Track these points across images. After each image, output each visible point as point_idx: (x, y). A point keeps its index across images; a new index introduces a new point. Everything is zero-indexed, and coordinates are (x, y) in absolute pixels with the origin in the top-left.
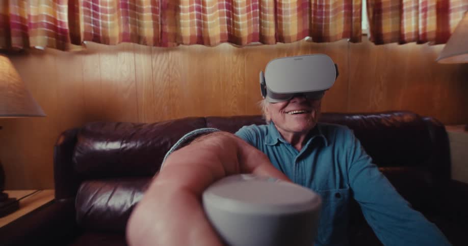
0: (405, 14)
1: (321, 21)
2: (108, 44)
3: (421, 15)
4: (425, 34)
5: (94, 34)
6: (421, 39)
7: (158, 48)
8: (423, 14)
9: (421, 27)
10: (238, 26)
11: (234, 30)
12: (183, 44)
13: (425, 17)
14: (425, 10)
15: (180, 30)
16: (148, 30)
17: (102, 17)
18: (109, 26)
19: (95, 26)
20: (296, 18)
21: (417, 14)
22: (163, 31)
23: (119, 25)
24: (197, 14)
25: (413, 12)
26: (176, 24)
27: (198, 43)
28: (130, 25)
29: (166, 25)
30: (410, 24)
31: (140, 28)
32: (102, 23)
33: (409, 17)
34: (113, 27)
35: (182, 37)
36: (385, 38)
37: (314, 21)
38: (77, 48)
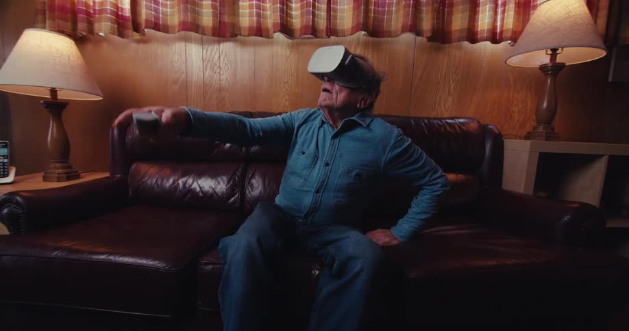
0: (481, 8)
1: (383, 13)
2: (167, 32)
4: (502, 32)
5: (155, 22)
6: (497, 38)
7: (216, 38)
8: (502, 8)
9: (499, 24)
10: (291, 16)
11: (287, 19)
12: (241, 35)
13: (503, 12)
14: (504, 4)
15: (238, 20)
16: (207, 19)
17: (162, 5)
18: (169, 13)
19: (155, 14)
20: (352, 9)
21: (496, 8)
22: (222, 20)
23: (179, 13)
24: (257, 4)
26: (235, 12)
27: (256, 35)
28: (189, 13)
29: (224, 14)
30: (484, 21)
31: (200, 17)
32: (162, 10)
33: (484, 12)
34: (172, 14)
35: (240, 28)
36: (455, 36)
37: (374, 14)
38: (137, 36)
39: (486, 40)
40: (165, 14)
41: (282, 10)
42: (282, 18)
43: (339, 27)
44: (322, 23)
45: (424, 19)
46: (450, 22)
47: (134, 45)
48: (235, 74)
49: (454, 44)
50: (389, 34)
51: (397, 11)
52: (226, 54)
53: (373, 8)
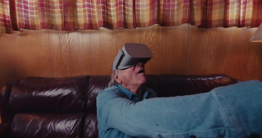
0: (230, 5)
1: (169, 11)
2: (35, 30)
3: (242, 6)
4: (244, 20)
5: (25, 24)
6: (240, 24)
8: (244, 6)
9: (241, 15)
10: (111, 16)
12: (79, 29)
13: (245, 8)
14: (245, 3)
15: (77, 20)
16: (58, 20)
17: (30, 13)
18: (35, 18)
19: (26, 19)
20: (149, 10)
21: (239, 6)
22: (66, 21)
23: (40, 18)
24: (88, 10)
25: (236, 5)
27: (89, 29)
28: (46, 18)
29: (67, 17)
30: (233, 14)
31: (54, 19)
32: (31, 16)
33: (233, 8)
34: (37, 19)
35: (78, 25)
36: (214, 24)
37: (163, 12)
38: (18, 33)
39: (234, 26)
40: (33, 18)
41: (104, 13)
42: (104, 18)
43: (141, 21)
44: (130, 19)
45: (196, 14)
46: (211, 15)
47: (19, 37)
49: (213, 29)
50: (173, 24)
51: (178, 9)
52: (73, 40)
53: (162, 8)
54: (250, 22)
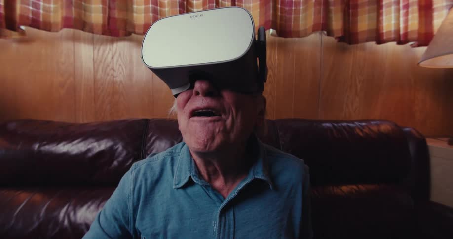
0: (385, 10)
1: (290, 12)
2: (50, 30)
3: (402, 12)
4: (406, 34)
5: (32, 18)
6: (401, 39)
7: (109, 37)
8: (405, 11)
9: (402, 25)
12: (135, 33)
13: (407, 14)
14: (407, 7)
15: (132, 17)
16: (96, 16)
18: (52, 10)
19: (34, 9)
20: (258, 7)
21: (398, 11)
22: (111, 16)
23: (62, 9)
25: (393, 8)
26: (128, 9)
28: (73, 9)
29: (115, 9)
30: (389, 22)
31: (88, 14)
32: (44, 6)
33: (389, 13)
34: (56, 11)
35: (133, 26)
36: (360, 37)
37: (281, 13)
38: (15, 35)
39: (393, 41)
40: (47, 10)
45: (333, 18)
46: (355, 23)
47: (15, 46)
48: (130, 75)
49: (359, 45)
50: (298, 34)
52: (120, 55)
53: (280, 6)
54: (415, 36)
